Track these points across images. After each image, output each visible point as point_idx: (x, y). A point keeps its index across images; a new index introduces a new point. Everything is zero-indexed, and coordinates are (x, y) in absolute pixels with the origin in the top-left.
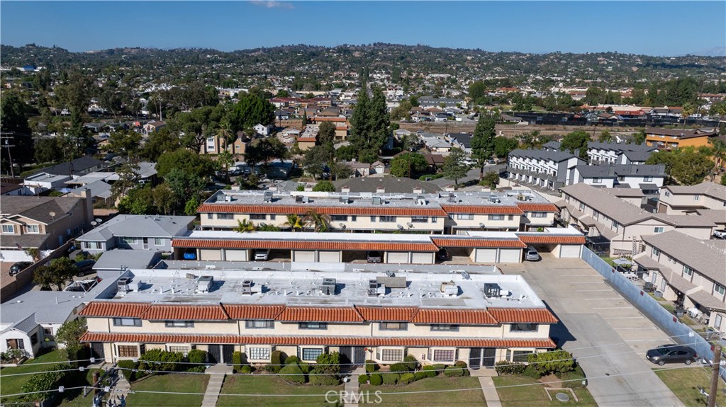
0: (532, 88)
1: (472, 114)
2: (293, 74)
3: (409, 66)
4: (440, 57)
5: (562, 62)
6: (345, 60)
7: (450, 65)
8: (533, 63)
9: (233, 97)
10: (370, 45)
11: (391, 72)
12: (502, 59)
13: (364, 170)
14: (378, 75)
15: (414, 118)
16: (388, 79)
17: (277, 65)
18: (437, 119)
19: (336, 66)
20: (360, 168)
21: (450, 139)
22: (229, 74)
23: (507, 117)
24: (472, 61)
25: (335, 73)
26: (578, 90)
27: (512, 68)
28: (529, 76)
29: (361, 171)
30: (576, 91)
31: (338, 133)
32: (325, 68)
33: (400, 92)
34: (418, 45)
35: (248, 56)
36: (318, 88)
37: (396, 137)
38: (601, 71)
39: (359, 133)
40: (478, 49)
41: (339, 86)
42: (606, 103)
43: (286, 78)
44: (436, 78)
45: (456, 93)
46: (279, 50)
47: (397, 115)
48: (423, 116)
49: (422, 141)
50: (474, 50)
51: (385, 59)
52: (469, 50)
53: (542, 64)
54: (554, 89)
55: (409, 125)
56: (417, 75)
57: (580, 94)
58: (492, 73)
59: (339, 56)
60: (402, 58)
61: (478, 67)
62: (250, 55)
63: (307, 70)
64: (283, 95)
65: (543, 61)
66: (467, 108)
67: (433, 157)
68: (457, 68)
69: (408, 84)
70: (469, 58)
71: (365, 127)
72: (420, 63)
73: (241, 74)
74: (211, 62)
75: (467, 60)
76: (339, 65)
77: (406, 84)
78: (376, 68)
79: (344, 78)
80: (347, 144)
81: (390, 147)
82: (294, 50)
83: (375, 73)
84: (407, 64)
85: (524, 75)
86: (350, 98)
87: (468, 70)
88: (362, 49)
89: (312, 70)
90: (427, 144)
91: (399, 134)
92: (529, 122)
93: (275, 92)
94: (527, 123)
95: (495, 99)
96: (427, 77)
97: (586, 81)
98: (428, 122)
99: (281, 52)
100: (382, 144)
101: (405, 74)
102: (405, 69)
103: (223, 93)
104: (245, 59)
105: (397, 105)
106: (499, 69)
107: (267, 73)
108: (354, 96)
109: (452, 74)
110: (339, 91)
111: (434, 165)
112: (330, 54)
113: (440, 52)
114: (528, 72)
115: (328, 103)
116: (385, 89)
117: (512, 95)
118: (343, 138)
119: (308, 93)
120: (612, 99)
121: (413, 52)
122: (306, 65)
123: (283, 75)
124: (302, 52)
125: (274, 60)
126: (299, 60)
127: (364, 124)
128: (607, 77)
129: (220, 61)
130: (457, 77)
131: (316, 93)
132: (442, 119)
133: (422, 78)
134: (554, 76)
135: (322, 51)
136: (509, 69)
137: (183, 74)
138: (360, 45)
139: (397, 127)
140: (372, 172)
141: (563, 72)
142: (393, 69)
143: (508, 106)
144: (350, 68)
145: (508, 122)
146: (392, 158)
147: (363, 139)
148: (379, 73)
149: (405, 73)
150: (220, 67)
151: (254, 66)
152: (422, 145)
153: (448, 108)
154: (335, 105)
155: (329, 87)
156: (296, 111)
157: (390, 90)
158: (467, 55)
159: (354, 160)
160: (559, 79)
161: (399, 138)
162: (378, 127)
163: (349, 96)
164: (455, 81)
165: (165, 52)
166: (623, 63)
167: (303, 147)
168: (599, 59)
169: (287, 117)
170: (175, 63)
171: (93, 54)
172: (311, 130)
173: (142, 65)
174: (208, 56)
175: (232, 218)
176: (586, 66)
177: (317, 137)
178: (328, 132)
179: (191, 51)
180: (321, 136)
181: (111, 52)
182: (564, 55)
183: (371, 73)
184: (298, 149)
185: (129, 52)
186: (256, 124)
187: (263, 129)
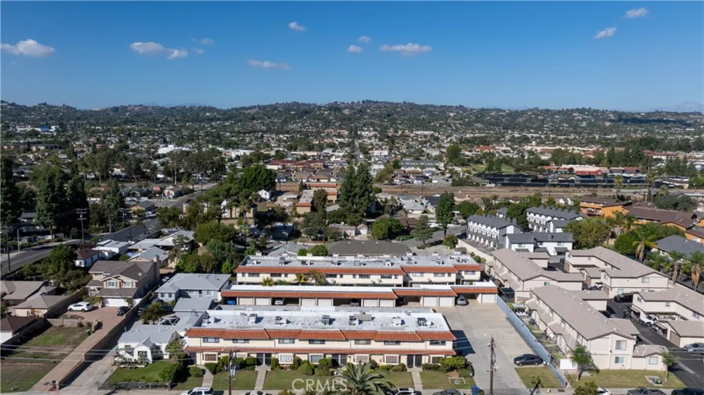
0: (507, 146)
1: (448, 175)
2: (288, 133)
3: (395, 123)
4: (424, 114)
5: (539, 117)
6: (336, 117)
7: (433, 121)
8: (511, 120)
9: (236, 159)
10: (359, 102)
11: (379, 129)
12: (482, 115)
13: (351, 232)
14: (367, 133)
15: (396, 181)
16: (375, 136)
17: (272, 122)
18: (415, 181)
19: (327, 124)
20: (348, 229)
21: (425, 201)
22: (228, 132)
23: (479, 180)
24: (454, 118)
25: (326, 131)
26: (549, 148)
27: (492, 124)
28: (507, 132)
29: (348, 232)
31: (329, 198)
32: (316, 126)
33: (386, 153)
34: (405, 102)
35: (244, 114)
36: (310, 149)
37: (379, 200)
38: (576, 128)
39: (347, 200)
40: (461, 106)
41: (332, 146)
42: (569, 163)
43: (281, 136)
44: (420, 135)
45: (435, 153)
46: (274, 107)
47: (380, 179)
48: (403, 178)
49: (401, 204)
50: (457, 107)
51: (373, 116)
52: (452, 106)
53: (520, 120)
54: (528, 148)
55: (391, 188)
56: (403, 132)
57: (548, 151)
58: (473, 129)
59: (330, 114)
60: (389, 115)
61: (460, 124)
62: (246, 112)
63: (300, 127)
64: (280, 157)
65: (522, 117)
66: (444, 169)
67: (407, 220)
68: (441, 125)
69: (393, 143)
70: (451, 114)
71: (352, 194)
72: (405, 120)
73: (239, 132)
74: (211, 120)
75: (450, 116)
76: (330, 123)
77: (392, 142)
78: (364, 126)
79: (334, 135)
80: (336, 207)
81: (373, 210)
82: (288, 107)
83: (363, 130)
84: (393, 122)
85: (503, 131)
86: (339, 159)
87: (450, 126)
88: (351, 106)
89: (305, 127)
90: (404, 207)
91: (381, 197)
92: (496, 184)
93: (273, 153)
94: (493, 185)
95: (471, 160)
96: (412, 135)
97: (560, 137)
98: (408, 184)
99: (276, 109)
100: (366, 208)
101: (391, 132)
102: (391, 126)
103: (225, 154)
104: (242, 117)
105: (382, 167)
106: (479, 125)
107: (263, 132)
108: (344, 156)
109: (435, 131)
110: (329, 151)
111: (408, 227)
112: (322, 112)
113: (424, 108)
114: (506, 128)
115: (320, 165)
116: (371, 149)
117: (488, 154)
118: (334, 202)
119: (302, 153)
120: (574, 159)
121: (399, 109)
122: (298, 122)
123: (278, 133)
124: (296, 110)
125: (269, 118)
126: (293, 118)
127: (351, 192)
128: (579, 134)
129: (219, 119)
130: (439, 134)
131: (309, 154)
132: (420, 182)
133: (407, 136)
134: (530, 133)
135: (314, 108)
136: (489, 125)
137: (186, 133)
138: (350, 102)
139: (380, 191)
140: (358, 233)
141: (539, 128)
142: (380, 126)
143: (482, 166)
144: (340, 125)
145: (478, 184)
146: (374, 220)
147: (350, 204)
148: (367, 131)
149: (391, 130)
150: (219, 125)
151: (250, 124)
152: (401, 207)
153: (427, 169)
154: (325, 166)
155: (321, 148)
156: (293, 175)
157: (376, 149)
158: (450, 112)
159: (342, 223)
160: (534, 135)
161: (382, 201)
162: (363, 195)
163: (339, 157)
164: (437, 139)
165: (166, 109)
166: (597, 118)
167: (301, 211)
168: (574, 114)
169: (285, 180)
170: (177, 121)
171: (99, 112)
172: (306, 195)
173: (146, 123)
174: (208, 114)
175: (258, 276)
176: (561, 122)
177: (312, 202)
178: (321, 198)
179: (191, 108)
180: (316, 202)
181: (115, 109)
182: (541, 111)
183: (360, 130)
184: (296, 213)
185: (133, 109)
186: (260, 189)
187: (266, 194)
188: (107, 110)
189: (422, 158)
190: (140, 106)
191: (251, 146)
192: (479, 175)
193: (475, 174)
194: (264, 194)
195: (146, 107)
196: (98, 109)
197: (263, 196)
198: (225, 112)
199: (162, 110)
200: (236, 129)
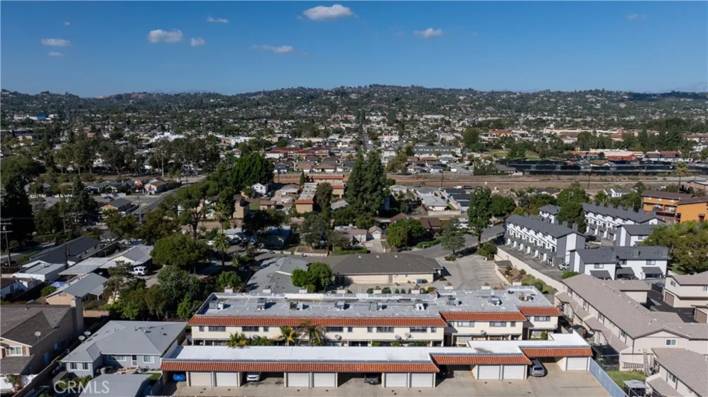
0: (524, 129)
1: (467, 163)
2: (293, 118)
4: (433, 98)
5: (551, 100)
6: (343, 102)
7: (443, 105)
8: (523, 103)
9: (235, 147)
10: (366, 86)
11: (387, 114)
12: (493, 98)
13: (362, 237)
14: (375, 117)
15: (411, 170)
16: (384, 121)
17: (277, 108)
18: (432, 170)
19: (334, 109)
20: (357, 234)
21: (446, 195)
22: (231, 118)
23: (502, 167)
24: (464, 101)
25: (333, 116)
26: (569, 131)
27: (503, 107)
28: (520, 115)
29: (358, 237)
30: (567, 132)
31: (335, 192)
32: (323, 111)
33: (396, 138)
34: (412, 86)
35: (249, 100)
36: (315, 135)
37: (393, 194)
38: (590, 109)
39: (356, 196)
40: (470, 89)
41: (340, 132)
42: (598, 148)
43: (286, 122)
44: (430, 119)
45: (450, 138)
46: (280, 93)
47: (393, 168)
48: (418, 167)
49: (418, 198)
50: (466, 90)
51: (380, 100)
52: (461, 90)
53: (532, 102)
54: (546, 131)
55: (405, 179)
56: (412, 117)
57: (572, 135)
58: (484, 113)
59: (336, 99)
60: (397, 99)
61: (471, 107)
62: (252, 98)
63: (306, 113)
64: (283, 144)
65: (533, 100)
66: (461, 155)
67: (429, 220)
68: (451, 109)
69: (403, 128)
70: (461, 98)
71: (362, 189)
72: (414, 104)
73: (243, 119)
74: (214, 106)
75: (460, 100)
76: (336, 108)
78: (372, 110)
79: (341, 121)
80: (343, 203)
81: (387, 208)
82: (294, 93)
83: (371, 115)
84: (402, 106)
85: (515, 114)
86: (347, 146)
87: (461, 110)
88: (358, 91)
89: (311, 113)
90: (423, 202)
91: (395, 190)
92: (524, 172)
93: (275, 140)
94: (521, 174)
95: (489, 145)
96: (422, 119)
97: (576, 120)
98: (424, 174)
99: (281, 95)
100: (378, 206)
101: (400, 117)
102: (400, 111)
103: (225, 142)
104: (247, 103)
105: (394, 154)
106: (490, 108)
107: (268, 118)
108: (351, 142)
109: (445, 115)
110: (335, 137)
111: (431, 230)
112: (328, 97)
113: (434, 92)
114: (519, 111)
115: (325, 152)
116: (381, 134)
117: (506, 138)
118: (341, 197)
119: (306, 140)
120: (603, 143)
121: (408, 93)
122: (304, 108)
123: (283, 119)
124: (301, 95)
125: (274, 104)
126: (298, 103)
127: (360, 186)
128: (596, 116)
129: (223, 106)
130: (450, 118)
131: (314, 140)
132: (437, 171)
133: (417, 120)
134: (544, 115)
135: (321, 93)
136: (500, 108)
137: (187, 120)
138: (357, 87)
139: (394, 183)
140: (369, 238)
141: (553, 111)
142: (388, 111)
143: (501, 152)
144: (347, 110)
145: (503, 173)
146: (388, 221)
147: (359, 201)
148: (375, 115)
149: (400, 115)
150: (222, 111)
151: (255, 110)
152: (419, 203)
153: (443, 156)
154: (332, 154)
155: (327, 134)
156: (295, 164)
157: (386, 135)
158: (460, 95)
159: (351, 225)
160: (549, 118)
161: (396, 195)
162: (375, 190)
163: (346, 143)
164: (448, 123)
165: (171, 96)
166: (611, 100)
167: (301, 209)
168: (587, 96)
169: (286, 171)
170: (180, 107)
171: (102, 100)
172: (308, 190)
173: (149, 110)
174: (212, 100)
175: (224, 330)
176: (575, 104)
177: (315, 199)
178: (325, 194)
179: (196, 95)
180: (319, 198)
181: (119, 97)
182: (553, 93)
183: (368, 115)
184: (296, 212)
185: (137, 97)
186: (255, 183)
187: (261, 188)
188: (110, 97)
189: (435, 143)
190: (144, 93)
191: (253, 132)
192: (502, 162)
193: (497, 161)
194: (260, 188)
195: (150, 94)
196: (102, 97)
197: (259, 190)
198: (229, 98)
199: (166, 97)
200: (240, 116)
